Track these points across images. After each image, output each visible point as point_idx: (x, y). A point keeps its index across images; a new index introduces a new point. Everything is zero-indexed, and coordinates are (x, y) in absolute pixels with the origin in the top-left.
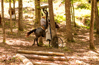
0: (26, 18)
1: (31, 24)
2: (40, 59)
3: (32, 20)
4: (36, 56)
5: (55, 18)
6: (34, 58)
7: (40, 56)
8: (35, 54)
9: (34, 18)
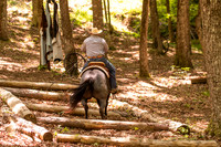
0: (14, 16)
1: (25, 28)
2: (41, 98)
3: (25, 19)
4: (34, 91)
5: (72, 16)
6: (30, 97)
7: (42, 92)
8: (32, 87)
9: (30, 16)
